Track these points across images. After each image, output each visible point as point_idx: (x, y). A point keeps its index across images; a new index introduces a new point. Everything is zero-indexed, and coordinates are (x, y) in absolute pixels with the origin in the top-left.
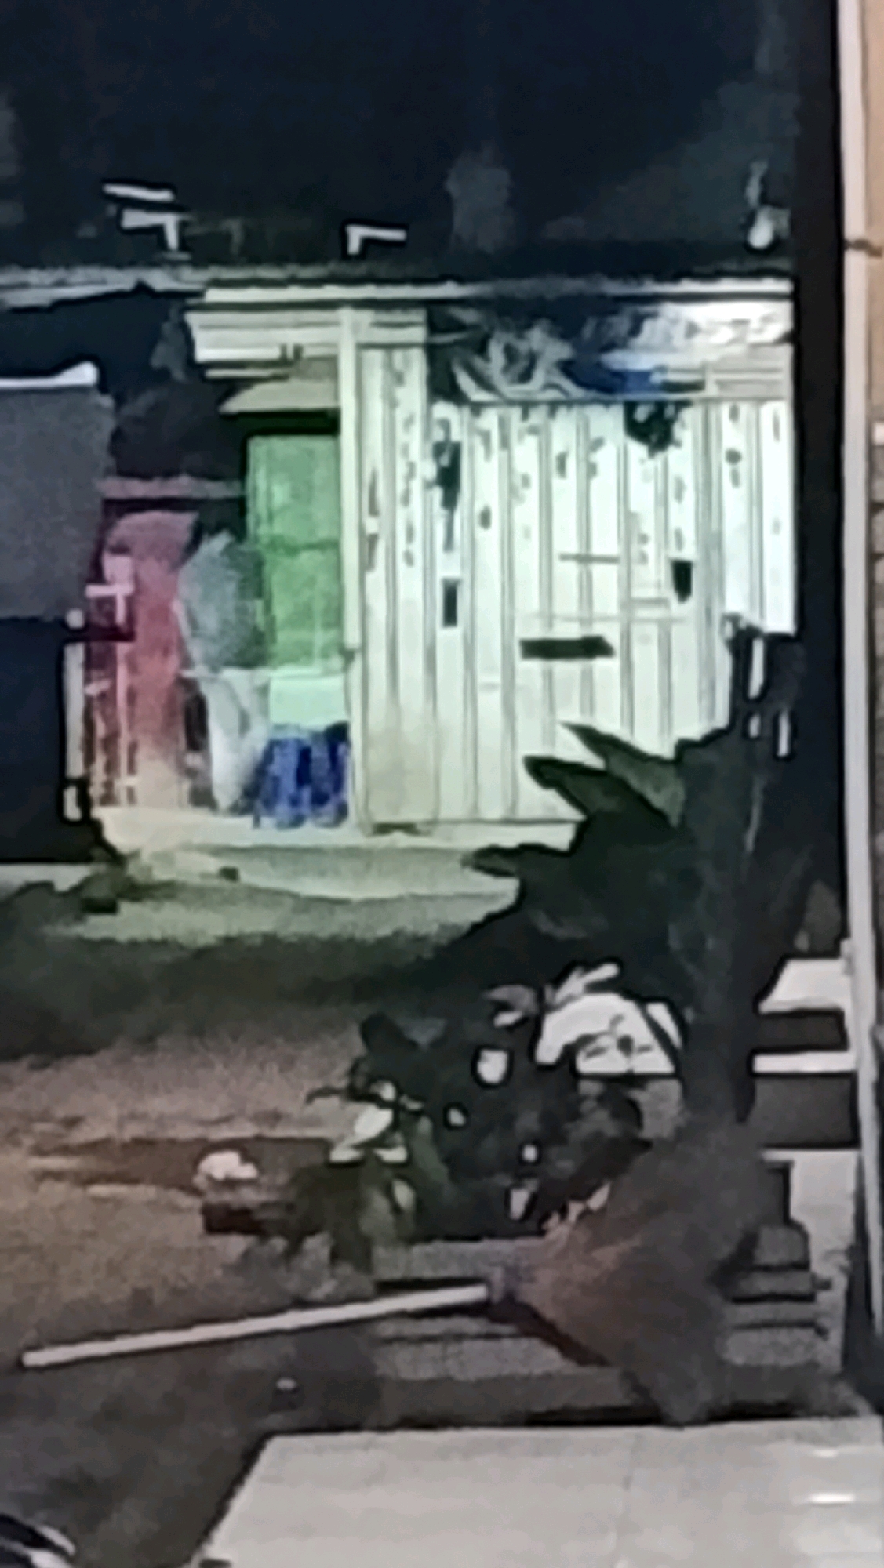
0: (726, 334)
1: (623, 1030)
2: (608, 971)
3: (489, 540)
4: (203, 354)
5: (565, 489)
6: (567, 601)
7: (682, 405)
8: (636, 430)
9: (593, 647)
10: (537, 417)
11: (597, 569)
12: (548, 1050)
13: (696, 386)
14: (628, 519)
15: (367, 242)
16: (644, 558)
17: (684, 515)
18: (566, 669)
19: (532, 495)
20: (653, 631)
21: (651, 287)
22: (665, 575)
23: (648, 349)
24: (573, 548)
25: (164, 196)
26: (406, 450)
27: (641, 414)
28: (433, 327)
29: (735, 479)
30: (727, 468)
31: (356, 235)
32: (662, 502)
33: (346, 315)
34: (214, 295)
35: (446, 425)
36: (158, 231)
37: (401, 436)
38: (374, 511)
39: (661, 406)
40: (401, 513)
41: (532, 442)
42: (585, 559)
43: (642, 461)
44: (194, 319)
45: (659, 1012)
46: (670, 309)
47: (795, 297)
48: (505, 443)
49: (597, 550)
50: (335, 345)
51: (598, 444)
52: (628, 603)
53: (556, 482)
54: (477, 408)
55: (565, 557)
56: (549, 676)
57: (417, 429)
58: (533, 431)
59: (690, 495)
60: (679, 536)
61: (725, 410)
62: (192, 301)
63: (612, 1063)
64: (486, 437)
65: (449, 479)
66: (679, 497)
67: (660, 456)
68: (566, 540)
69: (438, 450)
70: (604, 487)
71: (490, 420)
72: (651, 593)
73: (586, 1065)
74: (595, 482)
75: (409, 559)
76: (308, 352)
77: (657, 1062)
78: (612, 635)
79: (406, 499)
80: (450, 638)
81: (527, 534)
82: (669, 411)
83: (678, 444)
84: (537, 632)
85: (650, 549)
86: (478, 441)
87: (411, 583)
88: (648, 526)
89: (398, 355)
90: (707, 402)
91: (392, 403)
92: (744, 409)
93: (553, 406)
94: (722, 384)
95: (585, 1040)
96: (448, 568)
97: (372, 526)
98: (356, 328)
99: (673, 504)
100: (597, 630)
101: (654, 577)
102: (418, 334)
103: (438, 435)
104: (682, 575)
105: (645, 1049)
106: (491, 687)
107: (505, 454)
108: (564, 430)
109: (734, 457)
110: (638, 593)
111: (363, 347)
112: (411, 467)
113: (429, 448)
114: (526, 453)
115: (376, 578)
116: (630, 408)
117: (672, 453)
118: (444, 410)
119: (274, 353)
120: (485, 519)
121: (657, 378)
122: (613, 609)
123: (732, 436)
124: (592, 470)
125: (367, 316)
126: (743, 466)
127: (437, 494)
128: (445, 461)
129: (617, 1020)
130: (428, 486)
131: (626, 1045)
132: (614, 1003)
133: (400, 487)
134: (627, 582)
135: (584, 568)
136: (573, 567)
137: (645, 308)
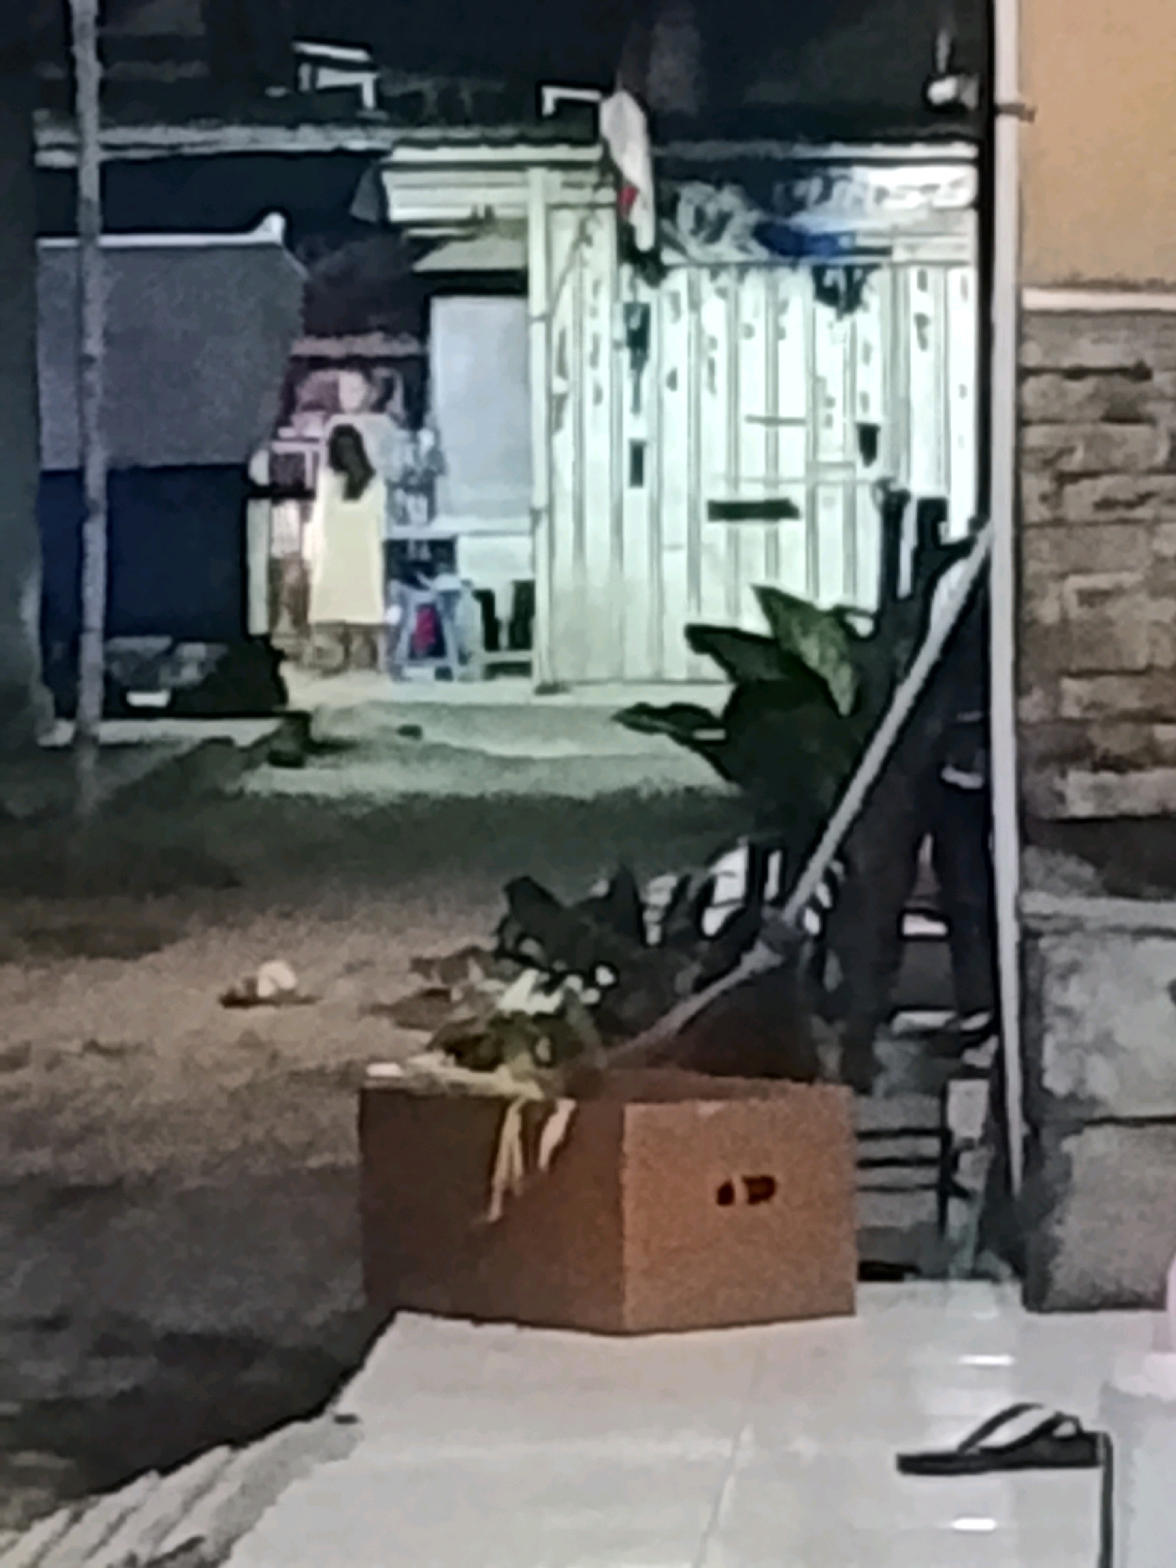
0: (914, 199)
3: (676, 402)
4: (397, 213)
5: (753, 352)
6: (753, 463)
7: (870, 268)
8: (826, 294)
9: (779, 510)
10: (726, 279)
11: (784, 431)
13: (885, 251)
14: (816, 381)
15: (560, 103)
16: (829, 421)
17: (871, 378)
18: (754, 530)
19: (720, 356)
20: (839, 494)
21: (838, 151)
22: (853, 439)
23: (840, 211)
24: (761, 411)
25: (359, 55)
26: (594, 312)
27: (829, 278)
29: (923, 343)
30: (914, 332)
32: (850, 365)
33: (537, 175)
34: (406, 155)
35: (634, 287)
36: (354, 90)
37: (589, 300)
38: (562, 371)
39: (849, 270)
40: (588, 371)
41: (720, 304)
42: (772, 421)
43: (831, 326)
44: (388, 177)
46: (859, 173)
47: (980, 162)
48: (695, 305)
49: (784, 413)
50: (524, 205)
51: (785, 305)
52: (813, 466)
53: (744, 344)
54: (665, 270)
55: (752, 419)
56: (734, 538)
57: (606, 291)
58: (722, 293)
59: (877, 357)
60: (865, 400)
61: (913, 273)
62: (384, 161)
64: (675, 298)
65: (638, 341)
66: (867, 359)
67: (847, 320)
68: (753, 402)
69: (629, 310)
70: (792, 351)
71: (677, 281)
72: (838, 457)
74: (783, 345)
75: (596, 419)
76: (500, 213)
78: (797, 496)
79: (594, 361)
80: (636, 499)
82: (858, 274)
83: (866, 307)
84: (723, 495)
85: (837, 412)
86: (666, 305)
87: (598, 445)
88: (835, 388)
89: (587, 216)
90: (896, 266)
91: (580, 264)
92: (932, 274)
93: (743, 269)
94: (911, 248)
96: (636, 429)
97: (559, 385)
98: (547, 188)
99: (861, 367)
100: (784, 492)
101: (840, 441)
102: (608, 195)
103: (627, 298)
104: (868, 438)
106: (675, 547)
107: (694, 315)
108: (753, 291)
109: (921, 321)
110: (824, 457)
111: (553, 208)
112: (599, 328)
113: (619, 310)
115: (564, 439)
116: (818, 273)
117: (859, 316)
119: (464, 213)
120: (672, 381)
121: (844, 242)
122: (799, 471)
123: (920, 302)
124: (780, 333)
125: (557, 177)
126: (930, 331)
127: (626, 355)
128: (635, 323)
130: (616, 346)
133: (588, 347)
134: (814, 445)
135: (771, 430)
136: (760, 430)
137: (835, 172)
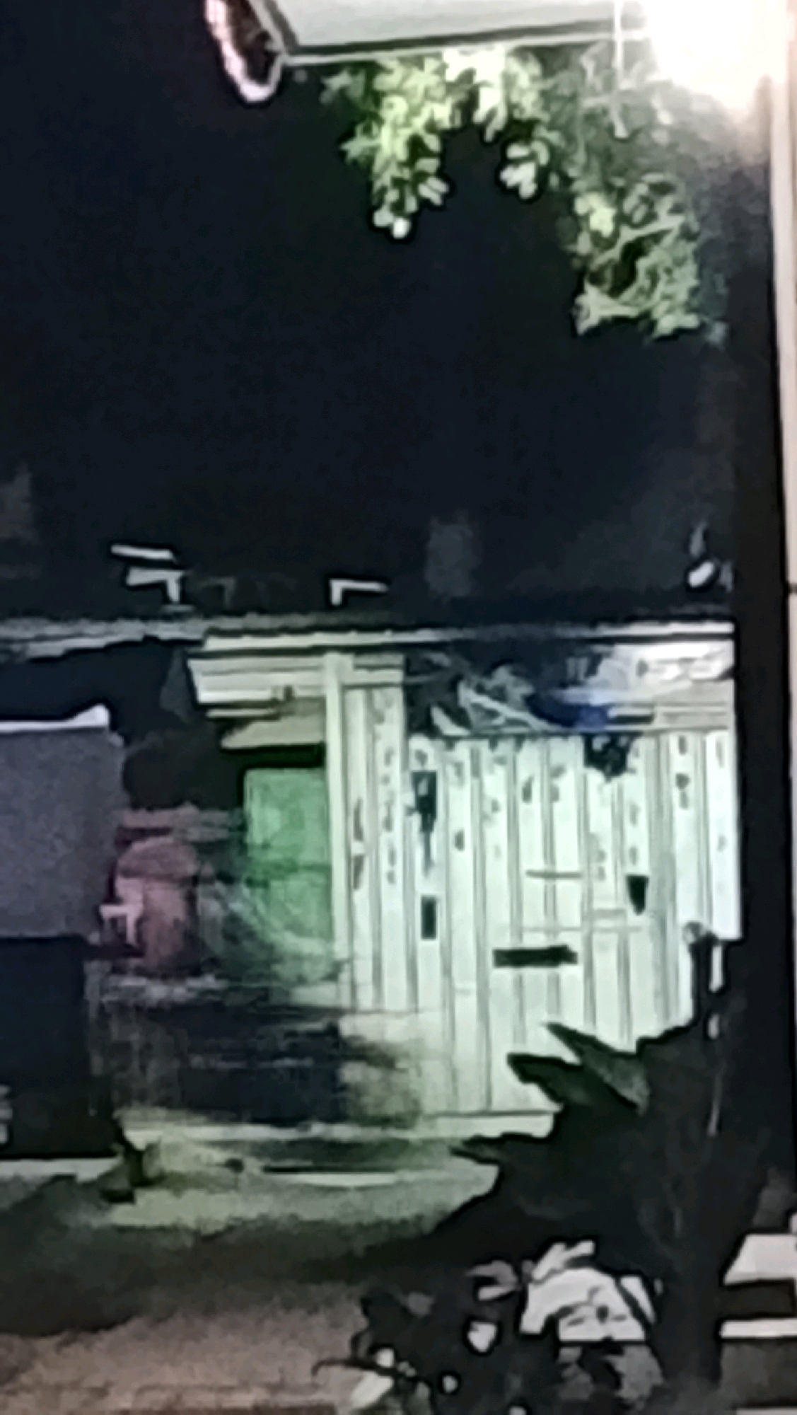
0: (673, 671)
1: (600, 1300)
2: (586, 1248)
3: (463, 861)
4: (205, 696)
5: (531, 813)
6: (534, 914)
7: (635, 735)
8: (593, 759)
9: (557, 955)
10: (505, 747)
11: (561, 884)
12: (532, 1322)
13: (647, 719)
14: (588, 839)
15: (347, 594)
16: (601, 874)
17: (638, 835)
18: (535, 975)
19: (502, 817)
20: (613, 939)
21: (606, 631)
22: (622, 889)
23: (605, 685)
24: (539, 865)
25: (164, 555)
26: (386, 780)
27: (598, 744)
28: (408, 669)
29: (684, 802)
30: (676, 793)
31: (338, 588)
32: (618, 824)
33: (331, 659)
34: (214, 644)
35: (422, 757)
36: (161, 586)
37: (382, 769)
38: (359, 834)
39: (614, 737)
40: (384, 837)
41: (501, 772)
42: (550, 876)
43: (600, 789)
44: (194, 664)
45: (633, 1284)
46: (622, 649)
47: (735, 637)
48: (476, 772)
49: (561, 867)
50: (321, 687)
51: (557, 772)
52: (589, 915)
53: (522, 807)
54: (451, 742)
55: (533, 874)
56: (519, 984)
57: (397, 760)
58: (501, 761)
59: (643, 817)
60: (634, 853)
61: (673, 741)
62: (193, 650)
63: (592, 1331)
64: (459, 767)
65: (426, 807)
66: (634, 819)
67: (616, 781)
68: (533, 859)
69: (417, 778)
70: (566, 808)
71: (462, 751)
72: (610, 905)
73: (567, 1332)
74: (557, 806)
75: (391, 877)
76: (299, 693)
77: (631, 1330)
78: (574, 942)
79: (388, 824)
80: (429, 949)
81: (497, 852)
82: (623, 741)
83: (633, 771)
84: (507, 943)
85: (608, 865)
86: (451, 771)
87: (393, 902)
88: (607, 846)
89: (378, 695)
90: (657, 734)
91: (373, 738)
92: (691, 739)
93: (520, 739)
94: (671, 717)
95: (566, 1311)
96: (426, 887)
97: (357, 848)
98: (339, 670)
99: (628, 826)
100: (563, 939)
101: (613, 892)
102: (397, 676)
103: (415, 766)
104: (637, 888)
105: (620, 1318)
106: (465, 992)
107: (476, 782)
108: (529, 759)
109: (682, 781)
110: (598, 905)
111: (346, 688)
112: (392, 794)
113: (408, 777)
114: (495, 783)
115: (362, 896)
116: (588, 739)
117: (626, 779)
118: (420, 743)
119: (264, 695)
120: (459, 842)
121: (613, 713)
122: (576, 920)
123: (680, 763)
124: (554, 795)
125: (348, 660)
126: (691, 789)
127: (416, 820)
128: (423, 789)
129: (593, 1291)
130: (409, 811)
131: (603, 1313)
132: (590, 1277)
133: (382, 813)
134: (589, 897)
135: (550, 883)
136: (540, 883)
137: (599, 648)
